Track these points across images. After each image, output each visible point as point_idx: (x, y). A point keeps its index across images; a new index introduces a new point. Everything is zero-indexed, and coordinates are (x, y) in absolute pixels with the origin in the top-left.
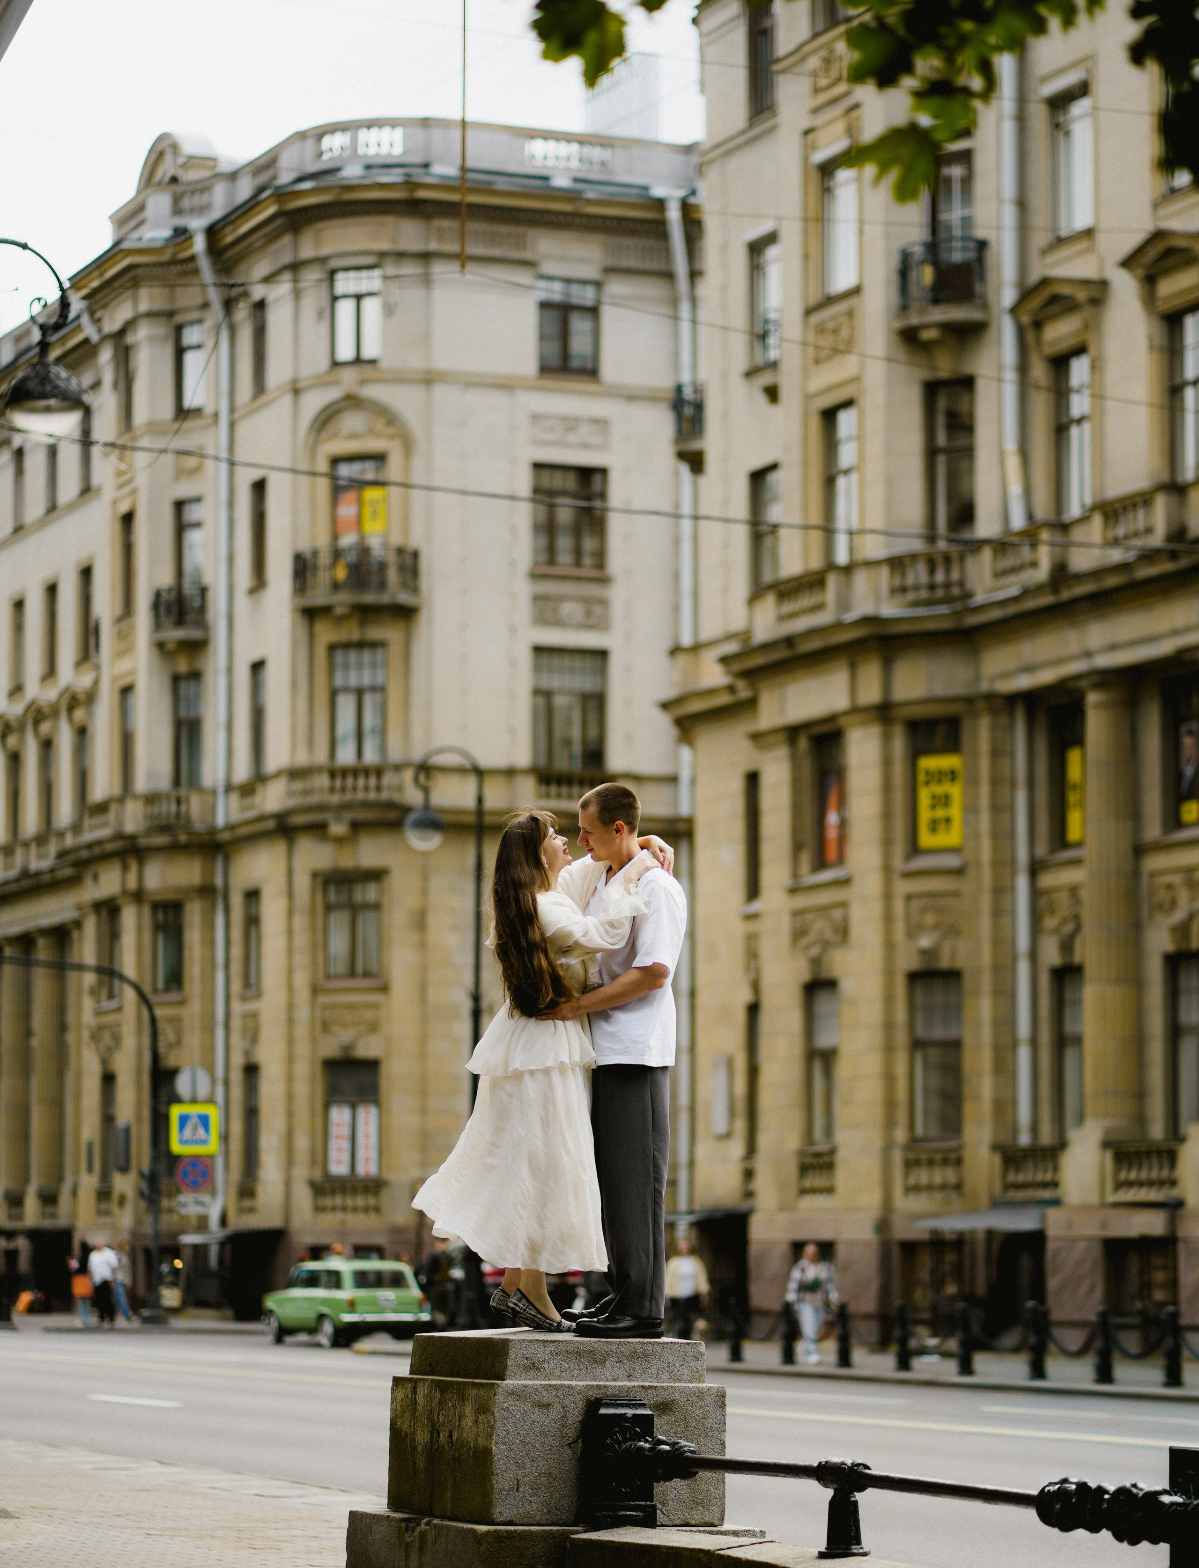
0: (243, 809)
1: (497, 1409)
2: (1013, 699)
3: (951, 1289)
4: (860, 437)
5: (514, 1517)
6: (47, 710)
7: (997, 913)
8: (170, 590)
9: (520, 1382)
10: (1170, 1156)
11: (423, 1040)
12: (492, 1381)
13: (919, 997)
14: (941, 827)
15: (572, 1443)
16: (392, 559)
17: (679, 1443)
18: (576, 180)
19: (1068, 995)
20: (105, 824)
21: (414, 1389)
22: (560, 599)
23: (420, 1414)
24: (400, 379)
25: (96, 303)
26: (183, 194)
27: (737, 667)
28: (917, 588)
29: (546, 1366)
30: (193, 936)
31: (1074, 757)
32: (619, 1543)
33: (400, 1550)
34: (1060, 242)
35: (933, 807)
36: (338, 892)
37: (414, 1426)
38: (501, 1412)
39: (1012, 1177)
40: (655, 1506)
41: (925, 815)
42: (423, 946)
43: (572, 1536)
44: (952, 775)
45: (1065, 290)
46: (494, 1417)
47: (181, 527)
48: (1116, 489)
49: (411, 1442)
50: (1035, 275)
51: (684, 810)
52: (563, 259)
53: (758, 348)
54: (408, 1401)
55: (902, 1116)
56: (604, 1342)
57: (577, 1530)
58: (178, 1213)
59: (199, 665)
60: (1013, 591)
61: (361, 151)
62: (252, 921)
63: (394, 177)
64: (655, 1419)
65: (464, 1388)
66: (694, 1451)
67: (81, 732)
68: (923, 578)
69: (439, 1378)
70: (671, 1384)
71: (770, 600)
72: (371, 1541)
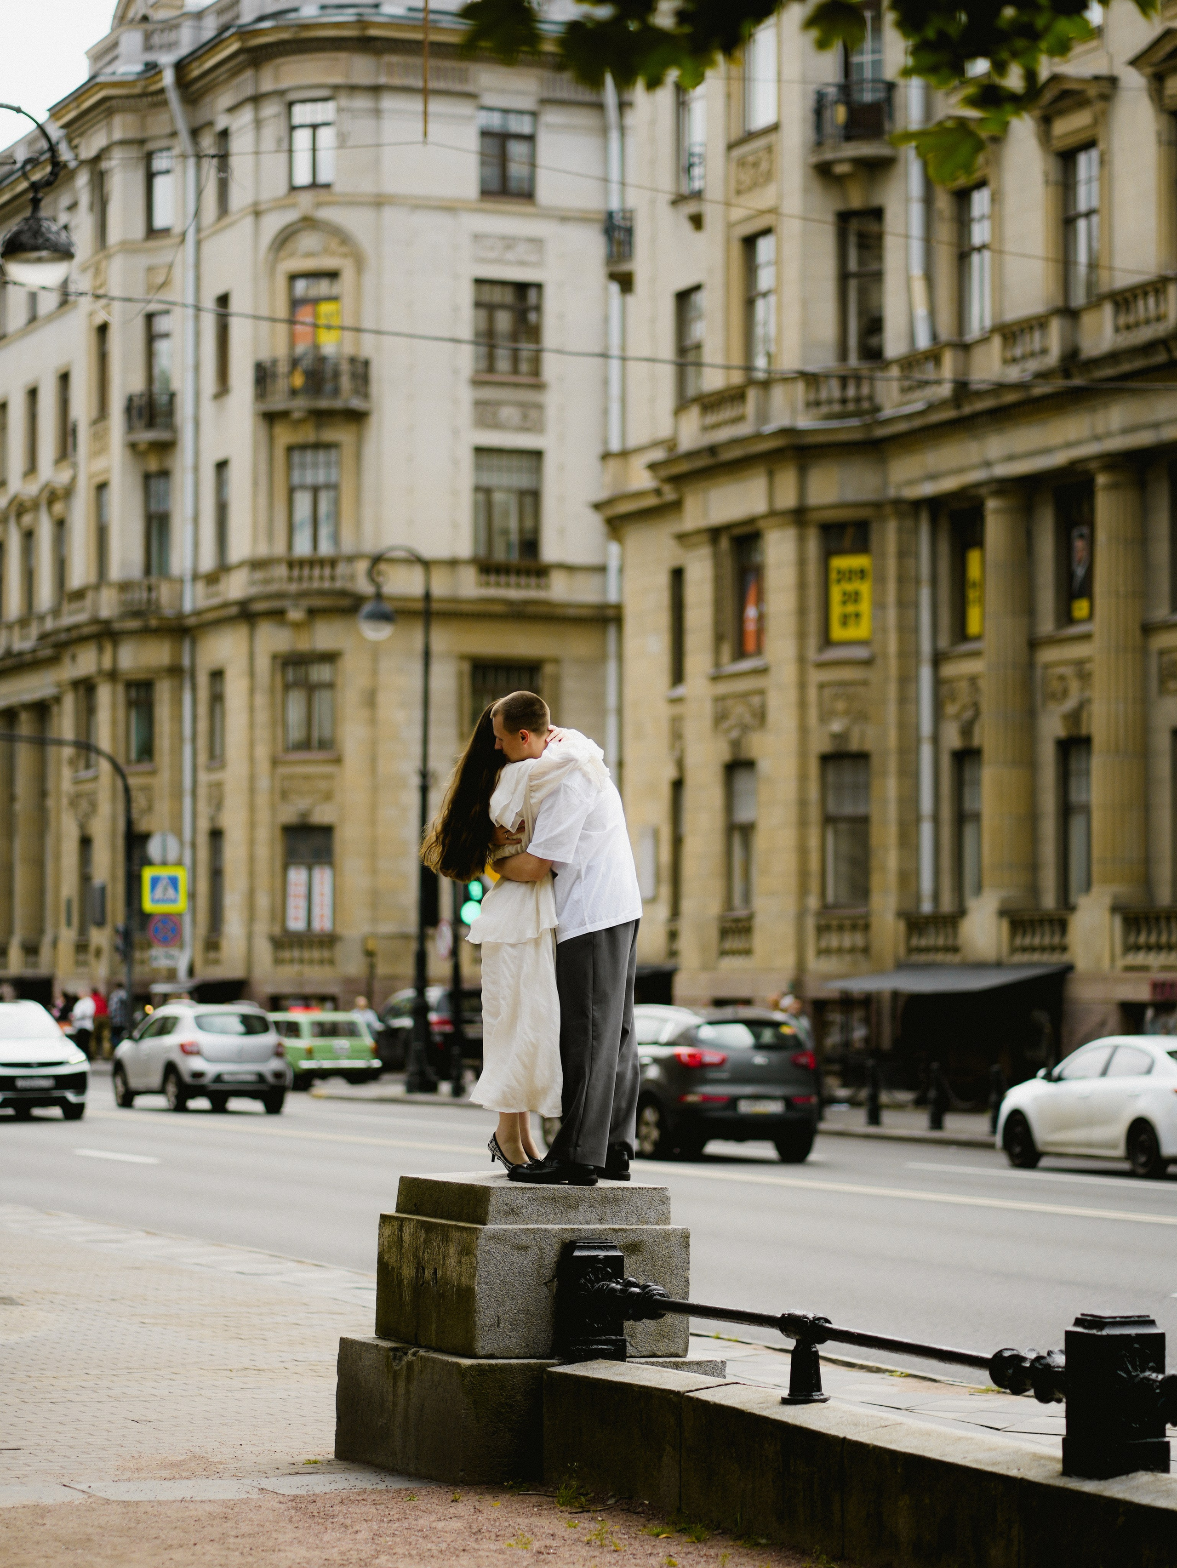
0: (208, 596)
1: (479, 1252)
2: (917, 504)
4: (778, 262)
5: (495, 1351)
6: (28, 504)
7: (902, 700)
8: (141, 395)
9: (500, 1226)
10: (1062, 926)
11: (373, 807)
12: (475, 1226)
13: (831, 778)
14: (851, 621)
15: (549, 1282)
16: (345, 367)
17: (650, 1286)
19: (967, 775)
20: (82, 610)
21: (401, 1229)
22: (499, 403)
23: (406, 1251)
24: (352, 202)
25: (74, 131)
26: (153, 32)
27: (664, 473)
28: (830, 402)
29: (524, 1211)
30: (163, 711)
31: (974, 558)
32: (593, 1378)
33: (387, 1377)
35: (844, 603)
36: (295, 674)
37: (401, 1262)
38: (483, 1255)
39: (915, 942)
40: (625, 1340)
41: (836, 610)
42: (373, 721)
43: (549, 1369)
44: (862, 574)
46: (476, 1259)
47: (151, 338)
48: (1014, 313)
49: (397, 1276)
50: (939, 115)
51: (612, 597)
52: (502, 91)
53: (684, 179)
54: (395, 1238)
55: (814, 885)
57: (553, 1363)
58: (150, 965)
59: (168, 464)
60: (919, 406)
62: (217, 699)
63: (348, 16)
64: (625, 1259)
65: (449, 1231)
66: (662, 1294)
67: (60, 524)
68: (836, 393)
69: (424, 1219)
70: (640, 1227)
71: (694, 413)
72: (361, 1367)
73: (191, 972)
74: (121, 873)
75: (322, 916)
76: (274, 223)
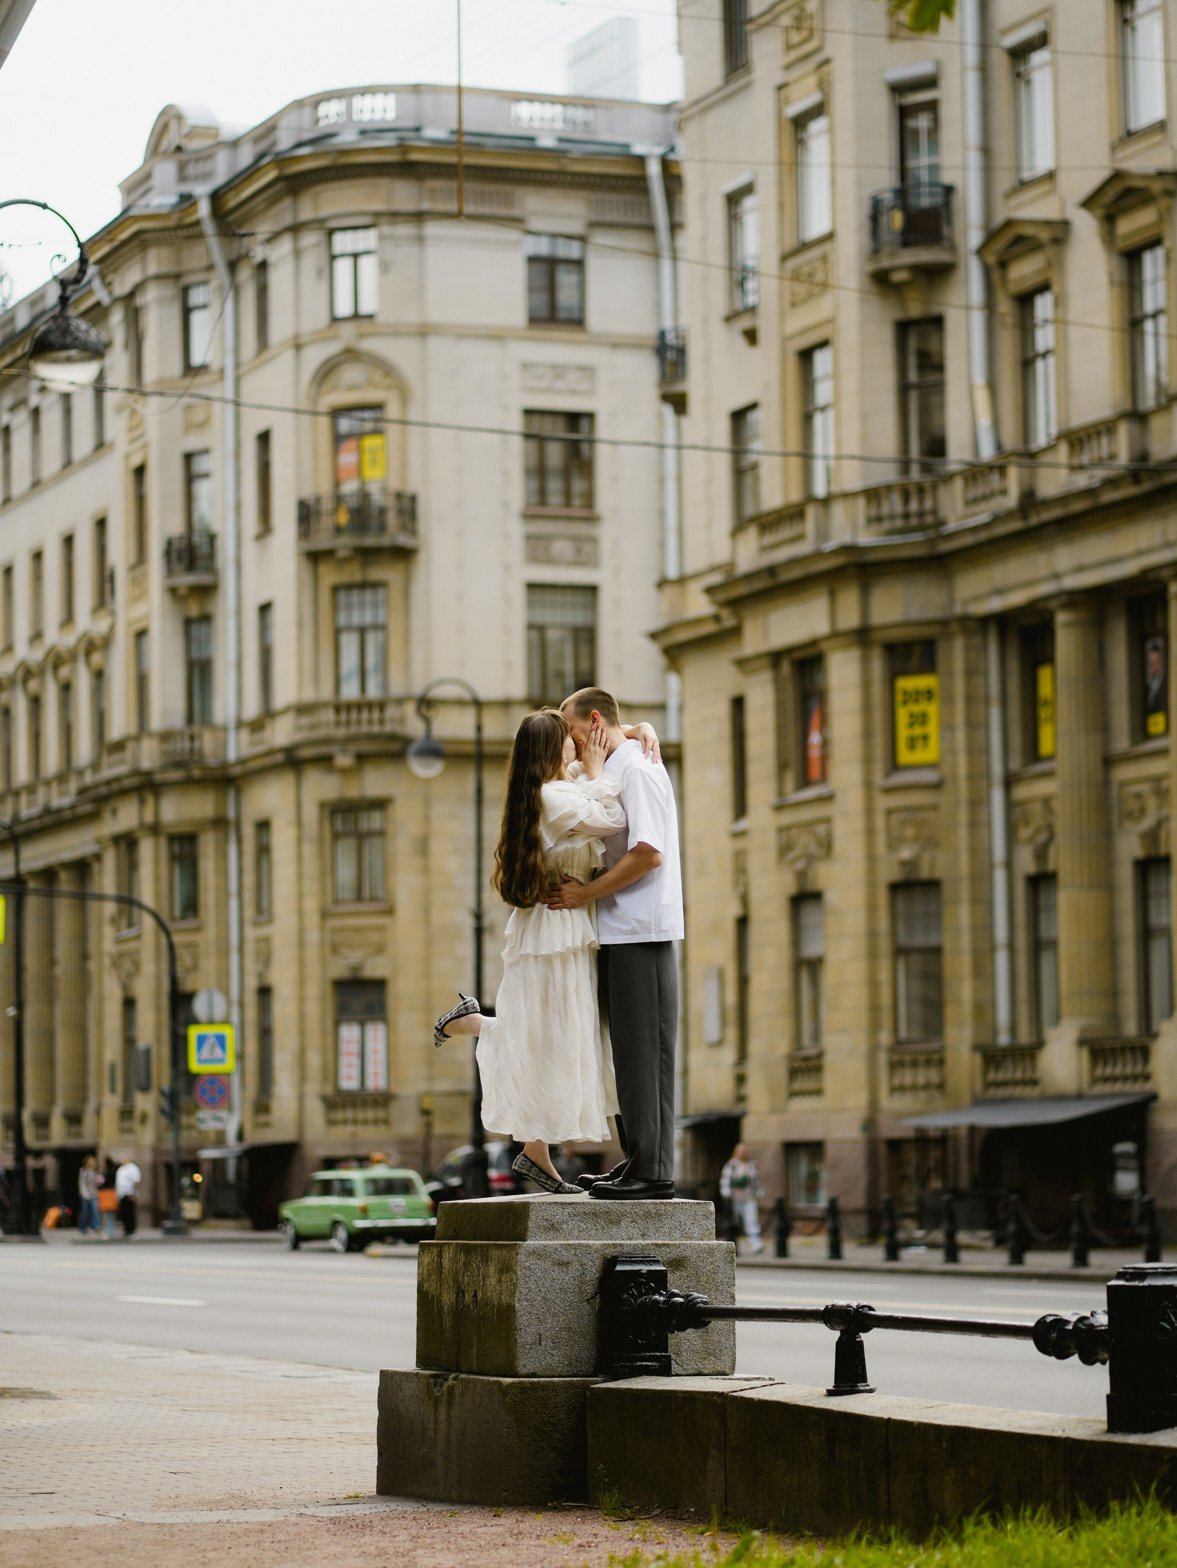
0: (253, 744)
1: (519, 1269)
2: (985, 621)
3: (936, 1184)
4: (835, 376)
5: (536, 1369)
6: (65, 655)
7: (973, 824)
8: (181, 538)
9: (540, 1242)
10: (1143, 1052)
11: (428, 959)
12: (514, 1242)
13: (901, 907)
14: (920, 744)
15: (591, 1298)
16: (391, 503)
17: (691, 1295)
18: (561, 140)
19: (1043, 901)
20: (122, 762)
21: (440, 1255)
22: (551, 538)
23: (446, 1277)
24: (396, 332)
25: (108, 267)
26: (187, 162)
27: (722, 596)
28: (892, 517)
29: (564, 1226)
30: (207, 866)
31: (1045, 675)
32: (637, 1390)
33: (428, 1404)
34: (1023, 185)
35: (911, 725)
36: (344, 822)
37: (440, 1288)
38: (523, 1271)
39: (992, 1076)
40: (670, 1356)
41: (903, 733)
42: (426, 870)
43: (592, 1386)
44: (929, 694)
45: (1029, 231)
46: (516, 1275)
47: (190, 478)
48: (1080, 418)
49: (437, 1303)
50: (999, 218)
51: (673, 736)
52: (549, 215)
53: (737, 293)
54: (435, 1265)
55: (886, 1019)
56: (619, 1203)
57: (597, 1381)
58: (197, 1129)
59: (209, 608)
60: (984, 518)
61: (355, 117)
62: (264, 850)
63: (388, 140)
64: (669, 1275)
65: (488, 1251)
66: (706, 1302)
67: (99, 675)
68: (898, 508)
69: (464, 1242)
70: (683, 1242)
71: (752, 532)
72: (402, 1397)
73: (240, 1136)
74: (166, 1035)
75: (376, 1074)
76: (315, 356)
